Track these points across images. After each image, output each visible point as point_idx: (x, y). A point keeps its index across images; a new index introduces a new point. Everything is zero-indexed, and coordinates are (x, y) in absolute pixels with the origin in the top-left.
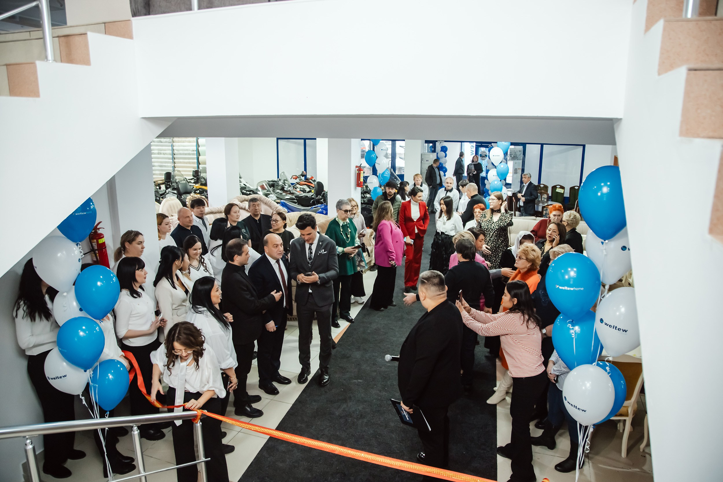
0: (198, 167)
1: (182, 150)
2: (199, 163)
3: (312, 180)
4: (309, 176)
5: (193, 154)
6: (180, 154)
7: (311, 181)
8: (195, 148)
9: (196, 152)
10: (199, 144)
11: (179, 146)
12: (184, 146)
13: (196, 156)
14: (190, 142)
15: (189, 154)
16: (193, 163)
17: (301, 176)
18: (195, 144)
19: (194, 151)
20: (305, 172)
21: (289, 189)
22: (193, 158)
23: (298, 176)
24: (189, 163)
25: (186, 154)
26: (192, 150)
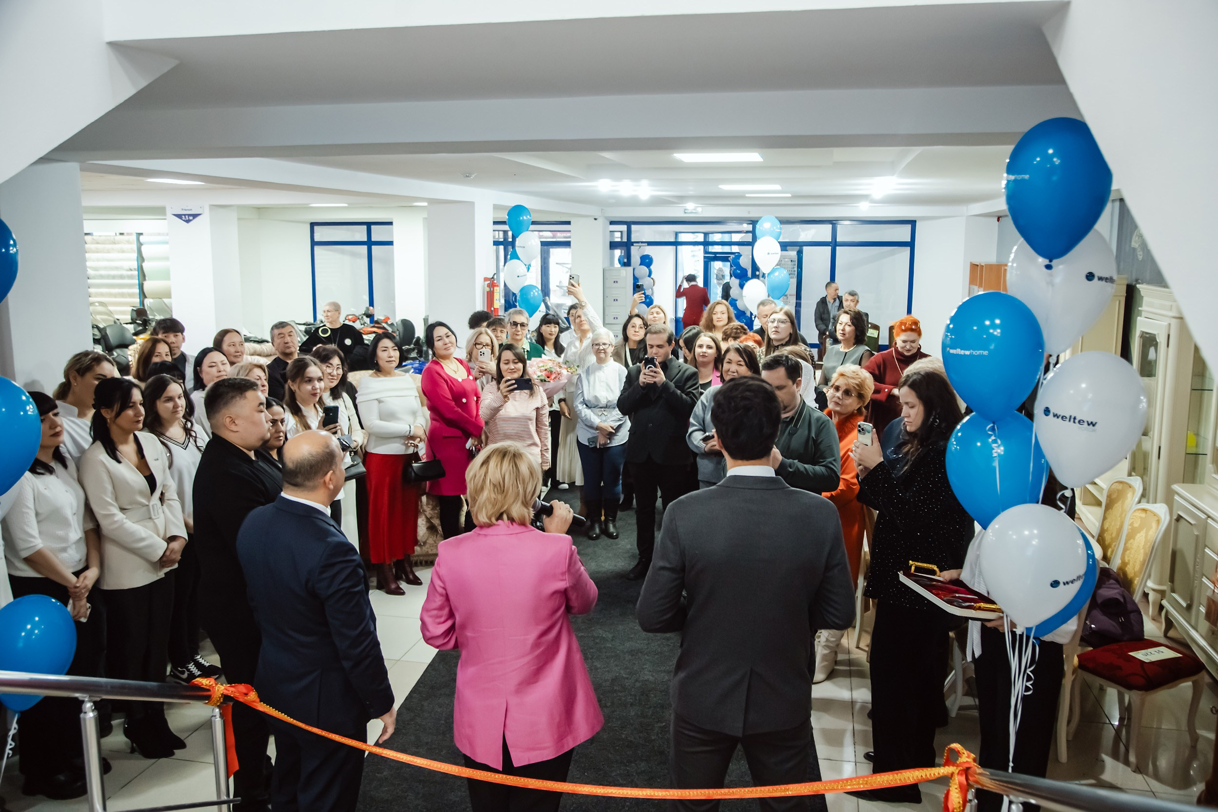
0: (142, 303)
1: (105, 268)
2: (143, 295)
3: (386, 323)
4: (378, 316)
5: (131, 277)
6: (102, 277)
7: (384, 324)
8: (135, 265)
9: (136, 273)
10: (144, 255)
11: (98, 260)
12: (108, 260)
13: (137, 282)
14: (123, 252)
15: (122, 277)
16: (131, 295)
17: (365, 317)
18: (135, 255)
19: (131, 270)
20: (371, 308)
22: (130, 286)
23: (357, 315)
24: (122, 295)
25: (114, 277)
26: (128, 268)
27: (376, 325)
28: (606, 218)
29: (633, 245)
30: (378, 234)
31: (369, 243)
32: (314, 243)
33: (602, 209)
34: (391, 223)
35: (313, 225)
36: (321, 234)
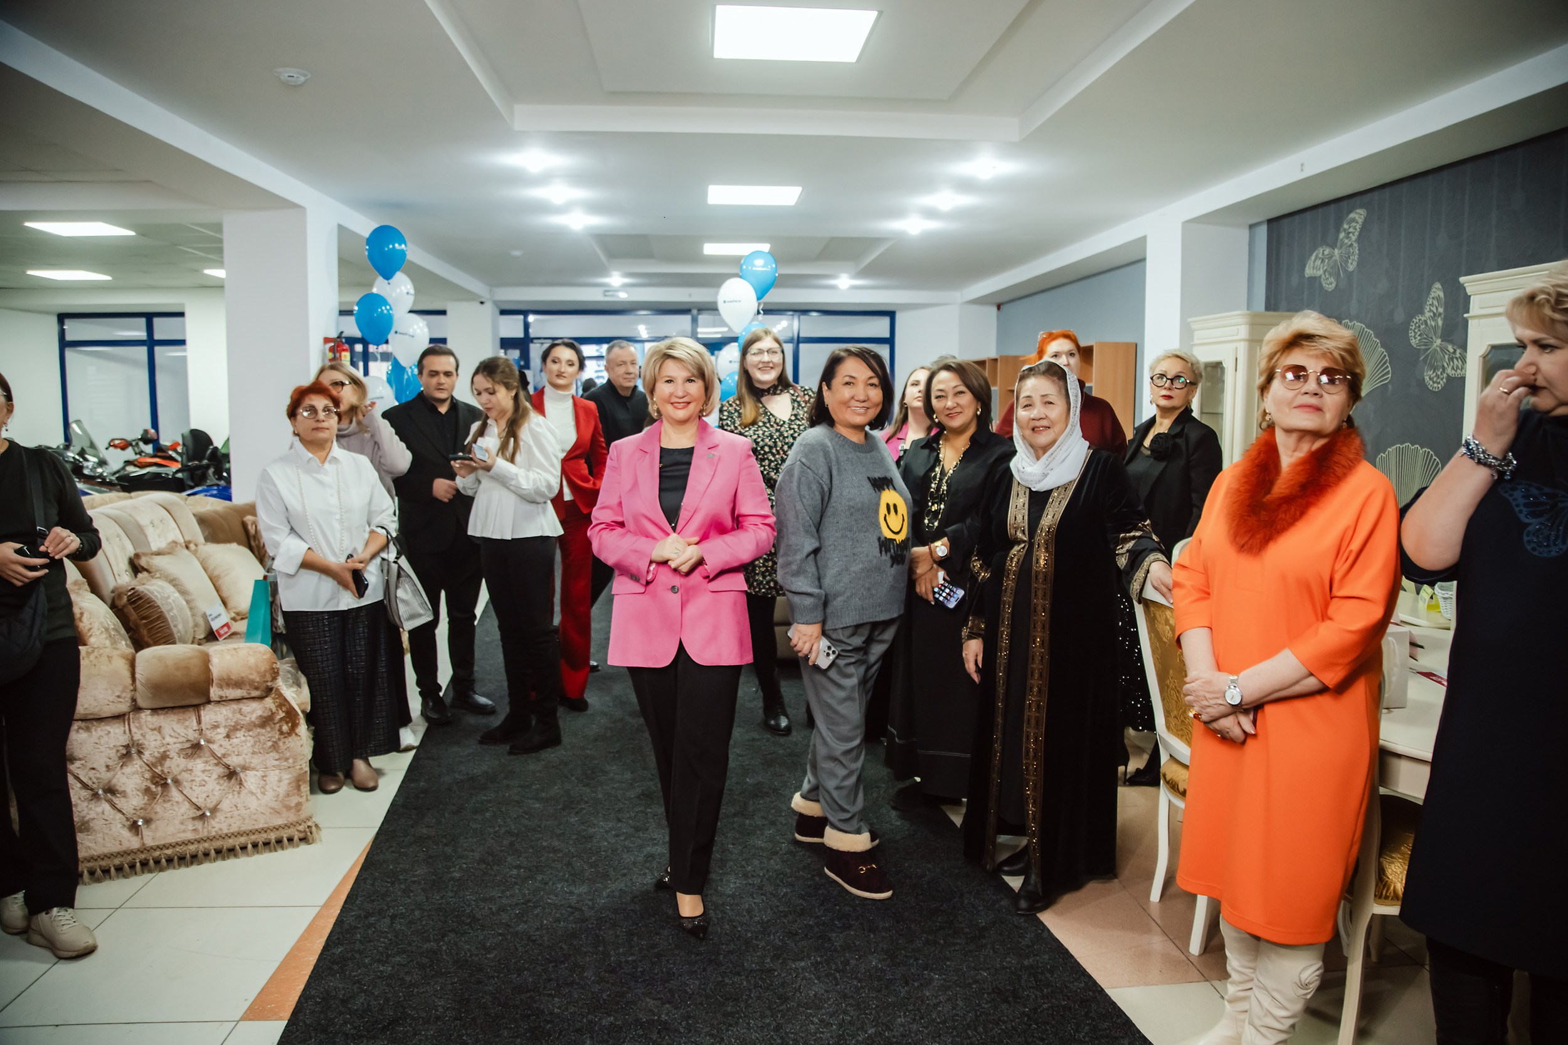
3: (175, 450)
4: (165, 441)
7: (174, 455)
17: (141, 444)
20: (153, 431)
21: (100, 470)
23: (129, 439)
27: (159, 454)
28: (496, 303)
29: (532, 342)
30: (163, 329)
31: (151, 343)
32: (64, 344)
33: (491, 291)
34: (181, 314)
35: (62, 318)
36: (76, 330)
